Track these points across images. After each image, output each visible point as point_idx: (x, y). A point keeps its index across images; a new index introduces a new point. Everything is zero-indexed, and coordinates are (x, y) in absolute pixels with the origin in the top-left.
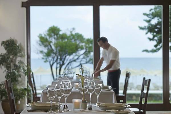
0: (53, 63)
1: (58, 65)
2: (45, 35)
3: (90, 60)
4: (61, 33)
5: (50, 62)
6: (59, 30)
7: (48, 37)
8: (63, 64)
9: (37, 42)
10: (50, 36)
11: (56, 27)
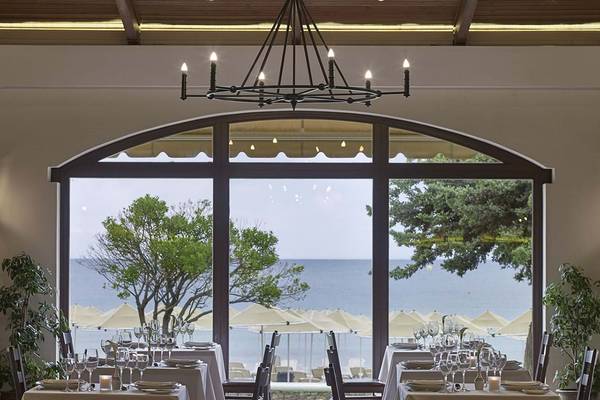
0: (146, 301)
1: (161, 306)
2: (123, 220)
3: (253, 293)
4: (169, 214)
5: (137, 297)
6: (163, 207)
7: (131, 226)
8: (175, 302)
9: (101, 240)
10: (139, 224)
11: (155, 200)
